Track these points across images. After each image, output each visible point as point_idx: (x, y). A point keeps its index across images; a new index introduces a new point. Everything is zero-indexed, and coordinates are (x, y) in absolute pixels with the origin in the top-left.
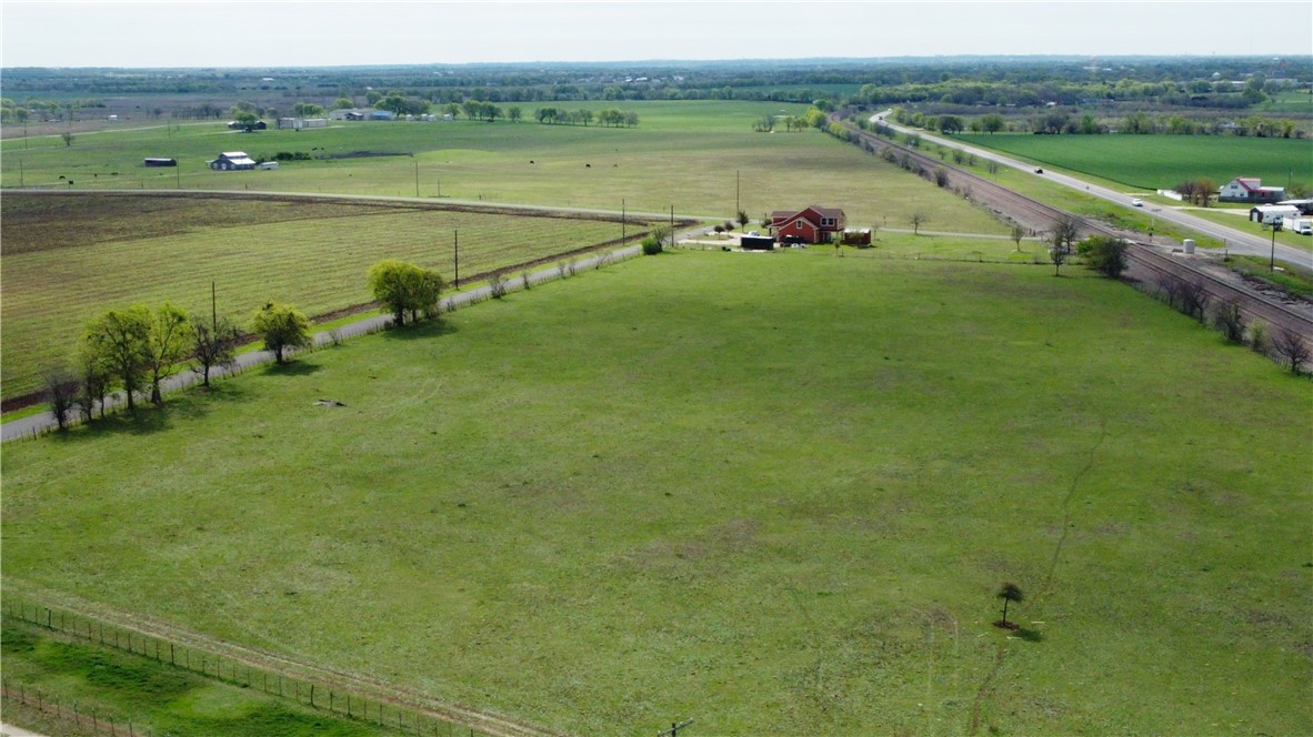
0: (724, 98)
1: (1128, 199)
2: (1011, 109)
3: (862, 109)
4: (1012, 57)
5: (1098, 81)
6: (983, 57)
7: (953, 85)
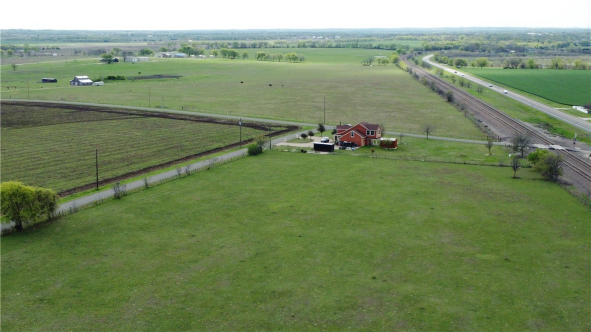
0: (354, 47)
1: (556, 111)
2: (493, 54)
3: (419, 53)
4: (494, 28)
5: (535, 40)
6: (482, 28)
7: (465, 41)
